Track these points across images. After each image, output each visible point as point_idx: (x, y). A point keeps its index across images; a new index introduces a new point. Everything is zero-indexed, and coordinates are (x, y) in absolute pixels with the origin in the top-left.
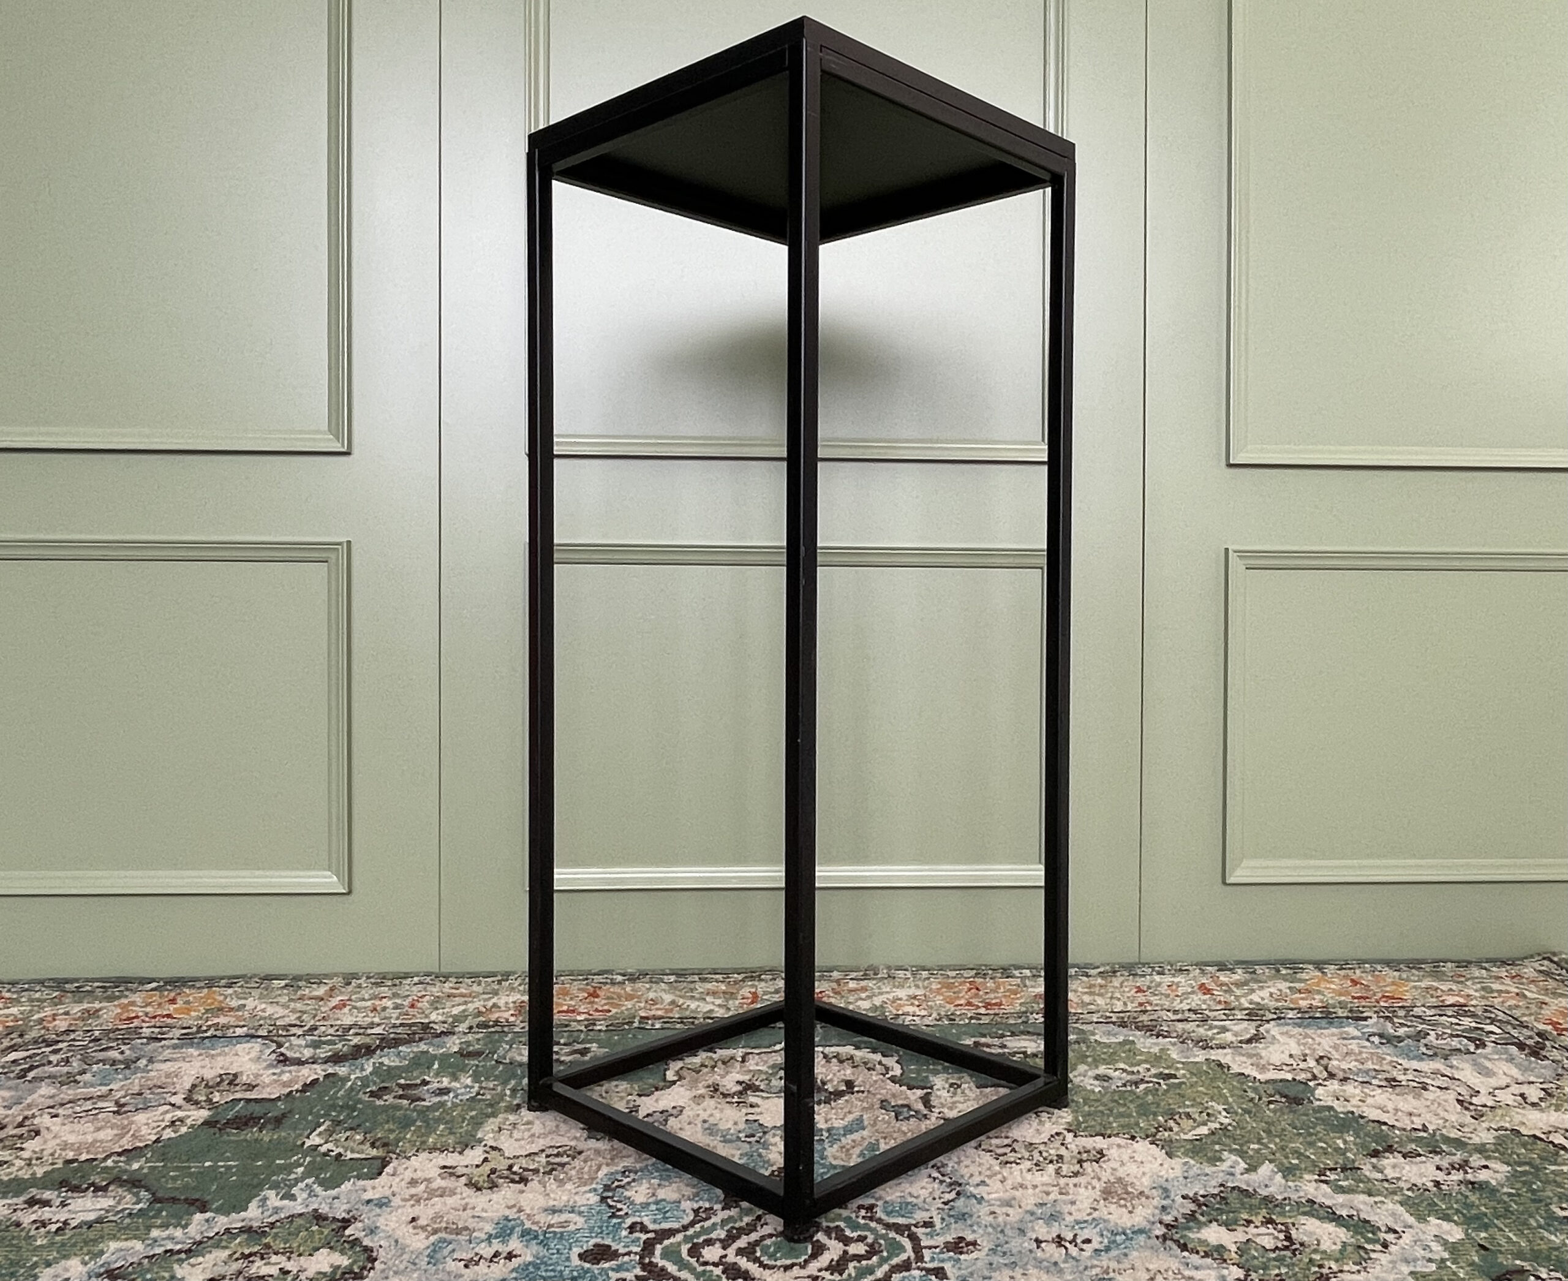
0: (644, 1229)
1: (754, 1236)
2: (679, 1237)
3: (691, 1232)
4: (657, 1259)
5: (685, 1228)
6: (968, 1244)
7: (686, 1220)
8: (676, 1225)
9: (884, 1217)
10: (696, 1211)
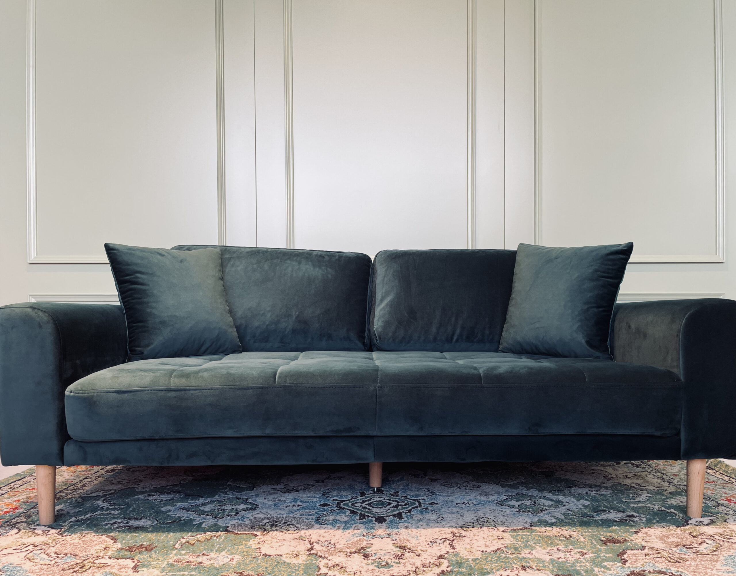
0: (337, 500)
1: (370, 502)
2: (348, 502)
3: (351, 501)
4: (342, 505)
5: (349, 500)
6: (435, 503)
7: (349, 499)
8: (346, 499)
9: (410, 498)
10: (352, 497)
